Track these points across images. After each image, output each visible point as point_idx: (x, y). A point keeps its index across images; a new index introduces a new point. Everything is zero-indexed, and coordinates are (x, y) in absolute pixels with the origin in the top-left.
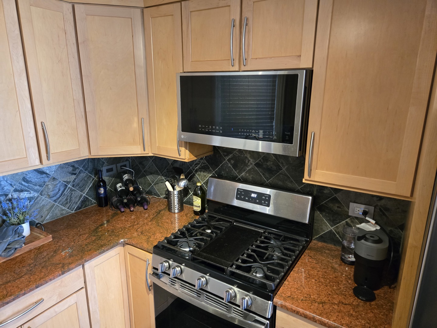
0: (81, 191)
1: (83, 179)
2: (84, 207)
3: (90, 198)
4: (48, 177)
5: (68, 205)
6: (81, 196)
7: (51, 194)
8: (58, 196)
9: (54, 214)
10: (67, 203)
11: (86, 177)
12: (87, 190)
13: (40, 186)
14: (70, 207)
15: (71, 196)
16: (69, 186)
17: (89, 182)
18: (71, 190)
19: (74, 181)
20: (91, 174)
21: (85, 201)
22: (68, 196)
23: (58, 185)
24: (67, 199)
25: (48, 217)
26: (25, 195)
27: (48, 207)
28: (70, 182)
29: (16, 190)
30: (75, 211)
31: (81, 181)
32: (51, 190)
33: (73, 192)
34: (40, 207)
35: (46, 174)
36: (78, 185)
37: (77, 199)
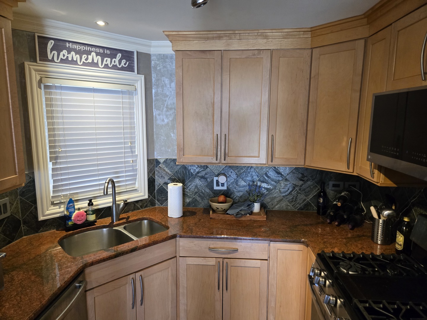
0: (306, 196)
1: (309, 187)
2: (306, 210)
3: (312, 204)
4: (282, 177)
5: (293, 203)
6: (305, 200)
7: (282, 190)
8: (287, 193)
9: (281, 206)
10: (292, 201)
11: (312, 185)
12: (311, 196)
13: (275, 182)
14: (294, 206)
15: (296, 197)
16: (297, 188)
17: (315, 190)
18: (297, 192)
19: (301, 186)
20: (317, 184)
21: (307, 205)
22: (294, 196)
23: (288, 186)
24: (293, 198)
25: (277, 207)
26: (264, 185)
27: (278, 199)
28: (298, 186)
29: (259, 180)
30: (298, 210)
31: (307, 188)
32: (283, 187)
33: (299, 195)
34: (273, 197)
35: (282, 175)
36: (304, 190)
37: (301, 202)
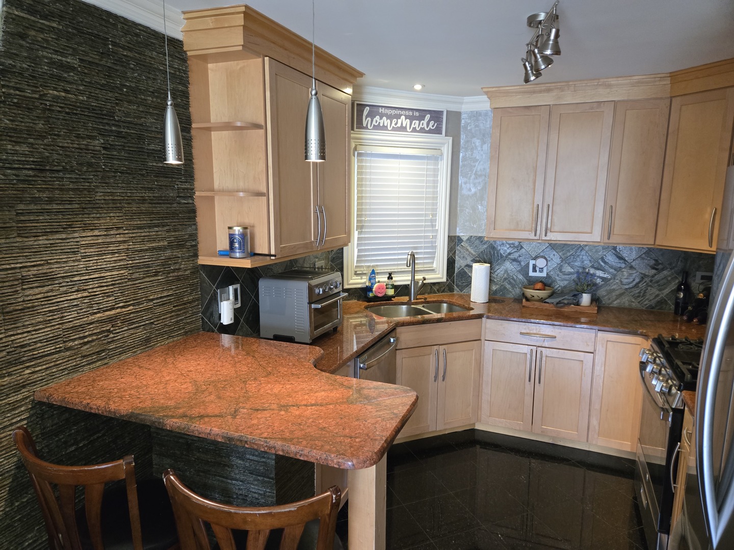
0: (660, 290)
1: (665, 278)
2: (658, 309)
3: (669, 302)
4: (625, 264)
5: (639, 299)
6: (658, 295)
7: (625, 281)
8: (631, 285)
9: (622, 302)
10: (638, 297)
11: (670, 276)
12: (667, 291)
13: (615, 270)
14: (641, 302)
15: (645, 291)
16: (646, 279)
17: (673, 283)
18: (647, 284)
19: (653, 276)
20: (678, 275)
21: (662, 302)
22: (641, 290)
23: (634, 275)
24: (640, 293)
25: (615, 302)
26: (600, 273)
27: (617, 293)
28: (648, 276)
29: (593, 267)
30: (646, 308)
31: (663, 279)
32: (625, 277)
33: (649, 288)
34: (610, 290)
35: (625, 260)
36: (657, 282)
37: (651, 298)
